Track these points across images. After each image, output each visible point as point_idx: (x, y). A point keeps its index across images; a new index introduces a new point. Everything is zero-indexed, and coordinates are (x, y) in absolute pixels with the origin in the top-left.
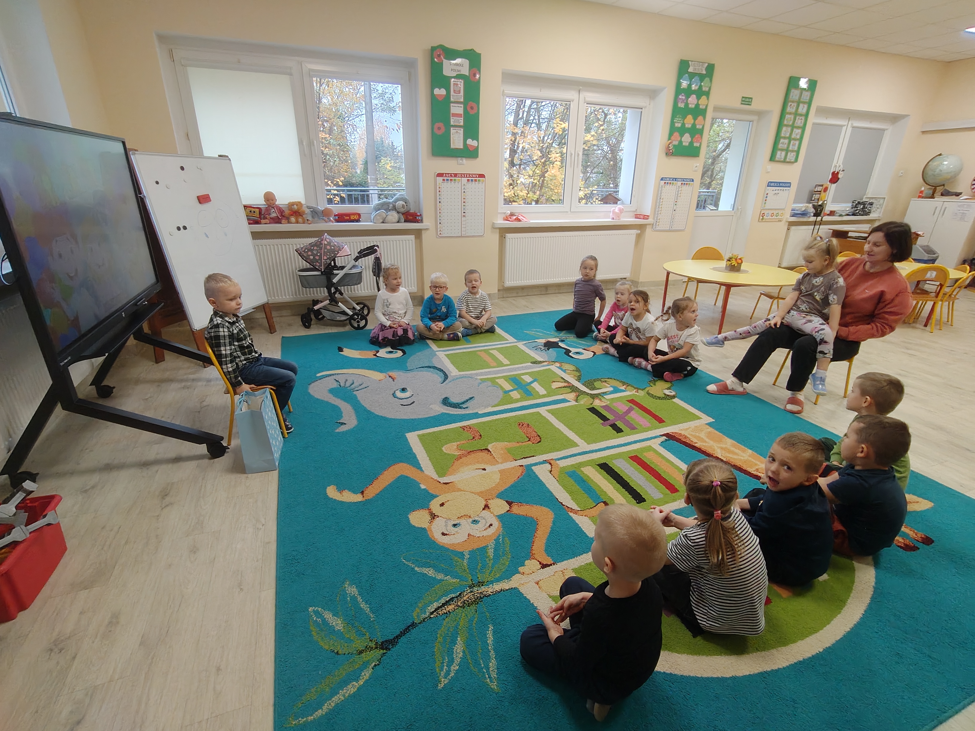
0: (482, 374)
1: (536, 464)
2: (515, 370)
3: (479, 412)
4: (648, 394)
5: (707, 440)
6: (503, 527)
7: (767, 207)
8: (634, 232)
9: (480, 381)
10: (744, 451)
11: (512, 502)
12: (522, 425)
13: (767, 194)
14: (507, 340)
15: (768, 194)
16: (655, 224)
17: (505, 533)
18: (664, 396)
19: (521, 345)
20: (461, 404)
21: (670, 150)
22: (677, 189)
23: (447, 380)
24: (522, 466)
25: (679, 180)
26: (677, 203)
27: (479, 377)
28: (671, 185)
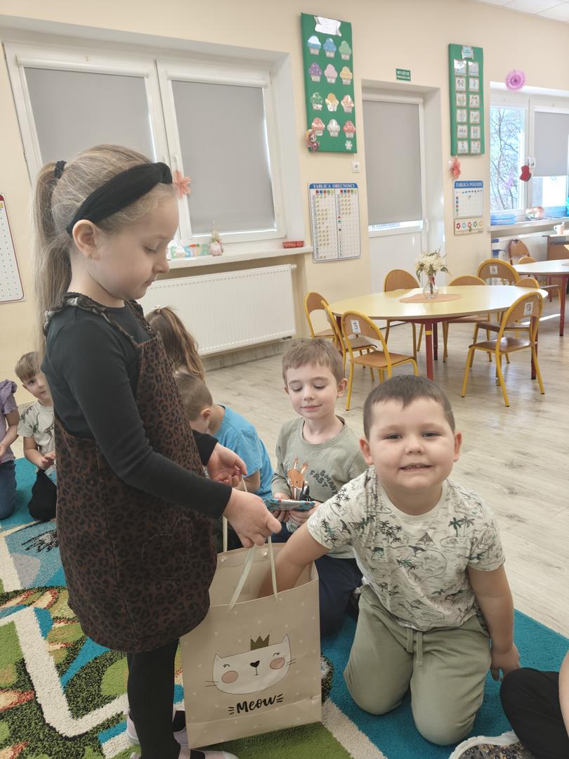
7: (461, 215)
8: (287, 268)
15: (459, 198)
16: (315, 252)
21: (313, 143)
22: (337, 201)
25: (336, 186)
26: (342, 220)
28: (327, 194)
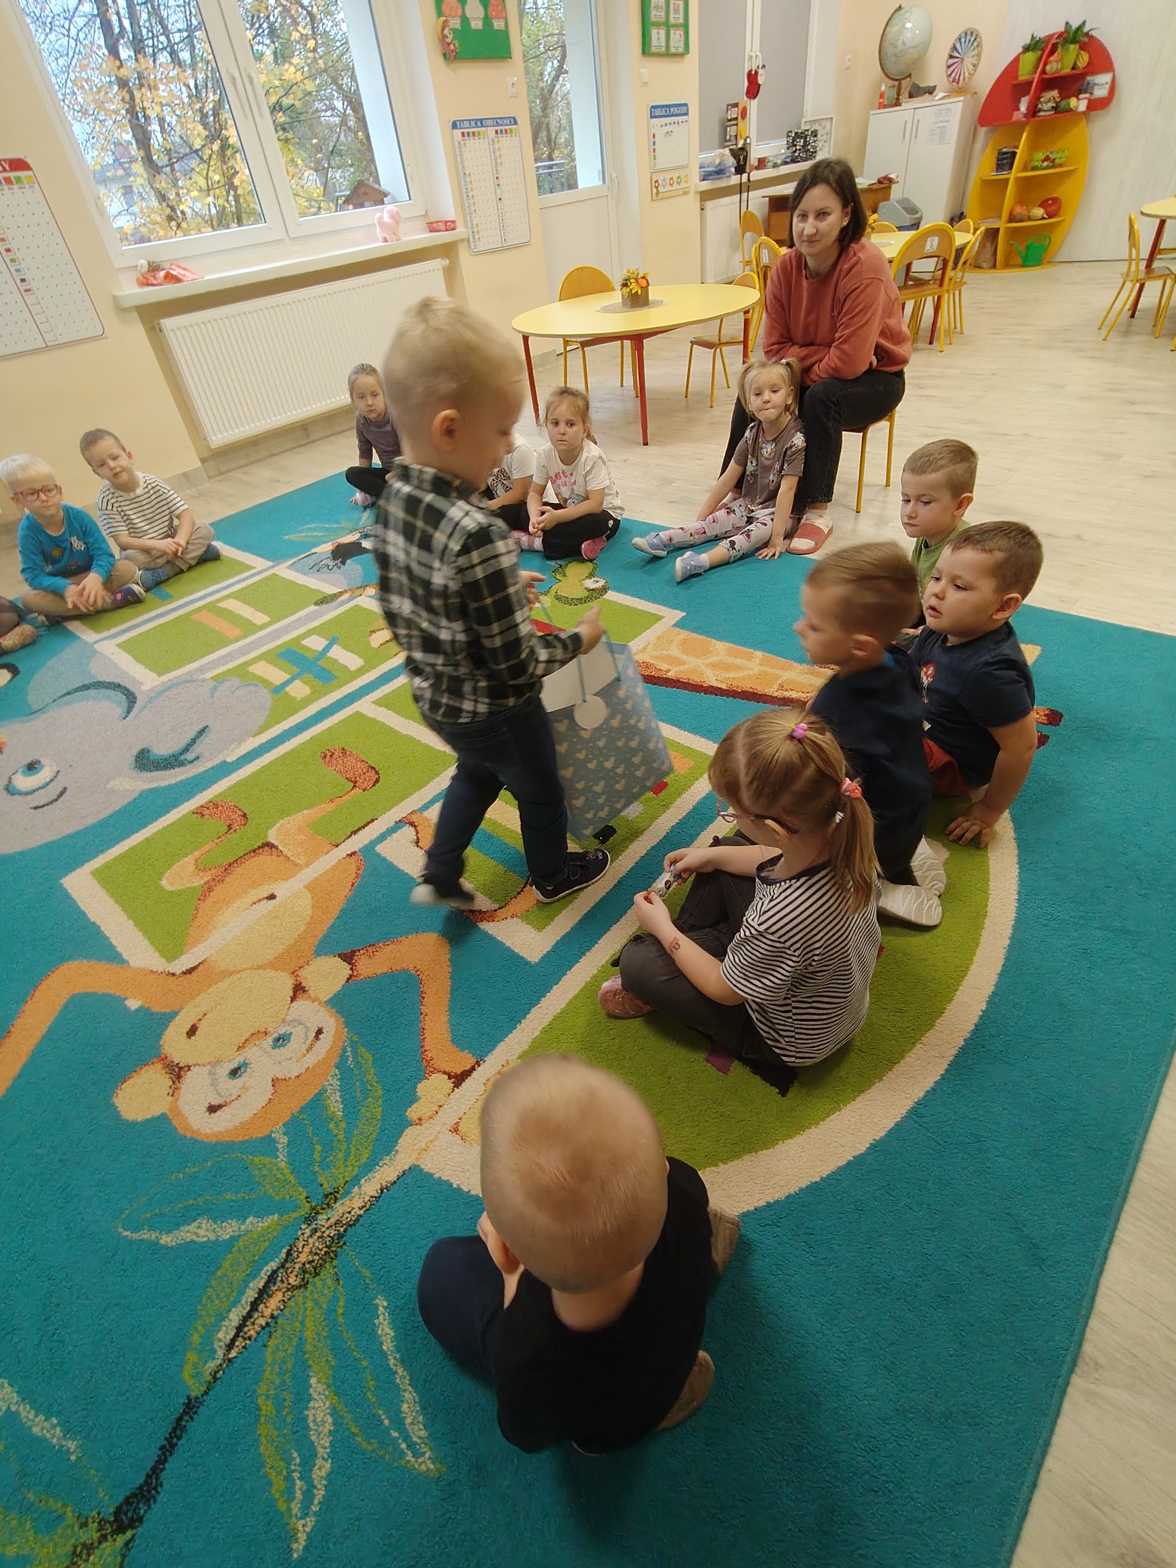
0: (213, 665)
1: (382, 837)
2: (285, 630)
3: (229, 760)
4: (558, 598)
5: (684, 657)
6: (347, 1024)
7: (660, 166)
8: (437, 265)
9: (213, 683)
10: (750, 658)
11: (353, 953)
12: (331, 756)
13: (654, 136)
14: (252, 568)
15: (656, 136)
16: (471, 240)
17: (355, 1038)
18: (586, 594)
19: (284, 571)
20: (181, 754)
21: (448, 45)
22: (492, 150)
23: (136, 706)
24: (354, 853)
25: (488, 122)
26: (501, 181)
27: (209, 675)
28: (476, 138)
